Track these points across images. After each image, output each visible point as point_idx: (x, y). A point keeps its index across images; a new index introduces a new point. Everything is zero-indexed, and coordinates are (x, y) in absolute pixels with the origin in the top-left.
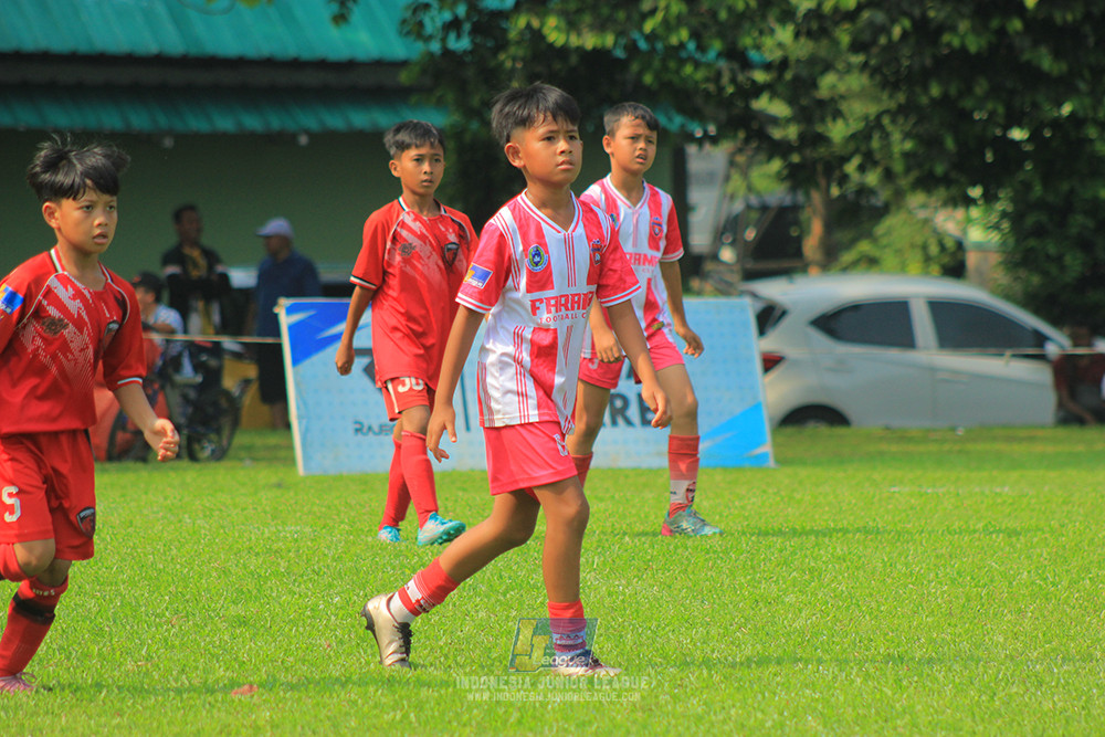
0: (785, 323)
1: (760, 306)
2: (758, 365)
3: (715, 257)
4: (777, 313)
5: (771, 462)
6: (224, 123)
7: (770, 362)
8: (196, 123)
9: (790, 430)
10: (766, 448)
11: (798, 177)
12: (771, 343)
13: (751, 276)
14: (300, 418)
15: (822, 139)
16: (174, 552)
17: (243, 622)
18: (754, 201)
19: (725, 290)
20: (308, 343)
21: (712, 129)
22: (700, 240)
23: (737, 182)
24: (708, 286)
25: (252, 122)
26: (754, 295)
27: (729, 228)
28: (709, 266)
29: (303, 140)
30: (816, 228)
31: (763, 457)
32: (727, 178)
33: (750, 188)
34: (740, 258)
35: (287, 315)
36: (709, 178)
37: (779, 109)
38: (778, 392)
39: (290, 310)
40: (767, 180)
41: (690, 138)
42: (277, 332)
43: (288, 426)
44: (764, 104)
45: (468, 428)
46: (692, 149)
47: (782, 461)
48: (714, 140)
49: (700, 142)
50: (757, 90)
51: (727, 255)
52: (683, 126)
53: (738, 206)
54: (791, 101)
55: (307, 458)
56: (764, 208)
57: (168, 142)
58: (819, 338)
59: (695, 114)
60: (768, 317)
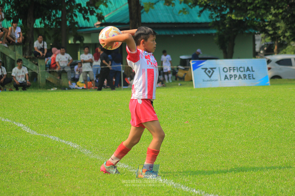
0: (271, 63)
1: (267, 60)
2: (267, 69)
3: (260, 52)
4: (270, 61)
5: (269, 85)
6: (181, 33)
7: (269, 69)
8: (177, 33)
9: (272, 80)
10: (269, 82)
11: (273, 39)
12: (269, 66)
13: (266, 55)
14: (194, 79)
15: (276, 33)
16: (175, 101)
17: (186, 111)
18: (266, 43)
19: (262, 57)
20: (195, 67)
21: (259, 32)
22: (257, 50)
23: (263, 41)
24: (258, 57)
25: (186, 33)
26: (266, 58)
27: (262, 48)
28: (259, 54)
29: (194, 35)
30: (276, 47)
31: (268, 84)
32: (261, 40)
33: (265, 41)
34: (264, 52)
35: (192, 63)
36: (259, 40)
37: (270, 29)
38: (270, 74)
39: (193, 62)
40: (268, 40)
41: (255, 33)
42: (190, 66)
43: (192, 81)
44: (267, 28)
45: (221, 80)
46: (256, 35)
47: (271, 84)
48: (259, 34)
49: (257, 34)
50: (266, 26)
51: (262, 52)
52: (254, 32)
53: (263, 44)
54: (272, 27)
55: (195, 85)
56: (268, 44)
57: (172, 36)
58: (277, 65)
59: (256, 30)
60: (269, 61)
